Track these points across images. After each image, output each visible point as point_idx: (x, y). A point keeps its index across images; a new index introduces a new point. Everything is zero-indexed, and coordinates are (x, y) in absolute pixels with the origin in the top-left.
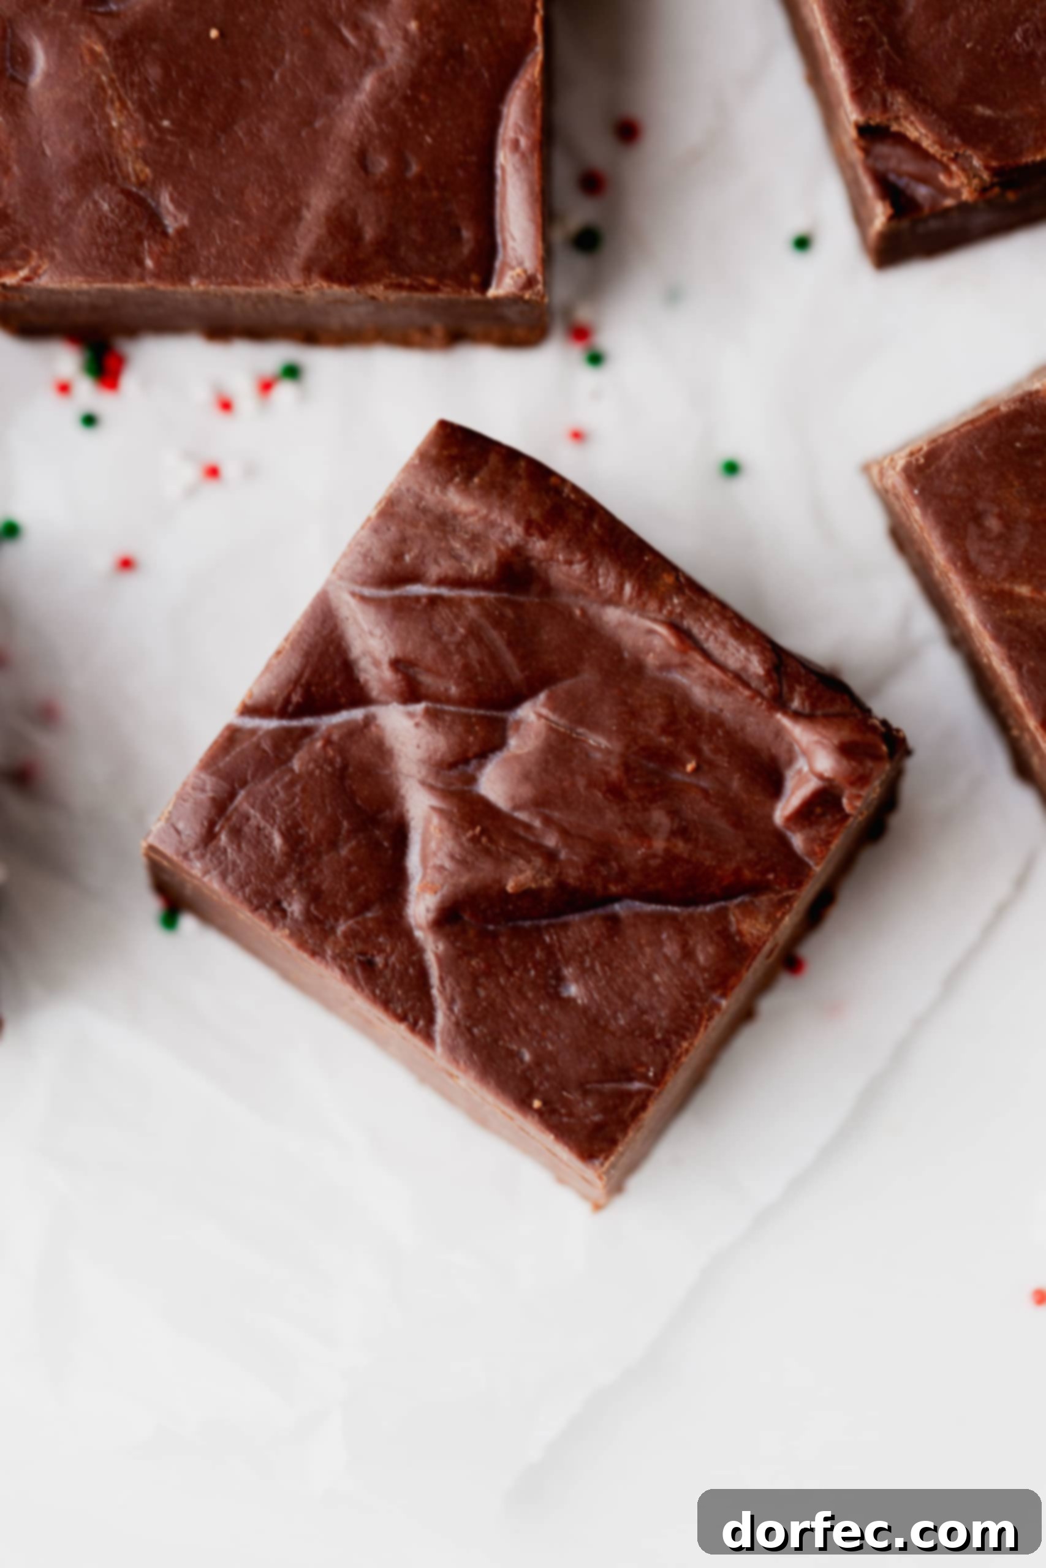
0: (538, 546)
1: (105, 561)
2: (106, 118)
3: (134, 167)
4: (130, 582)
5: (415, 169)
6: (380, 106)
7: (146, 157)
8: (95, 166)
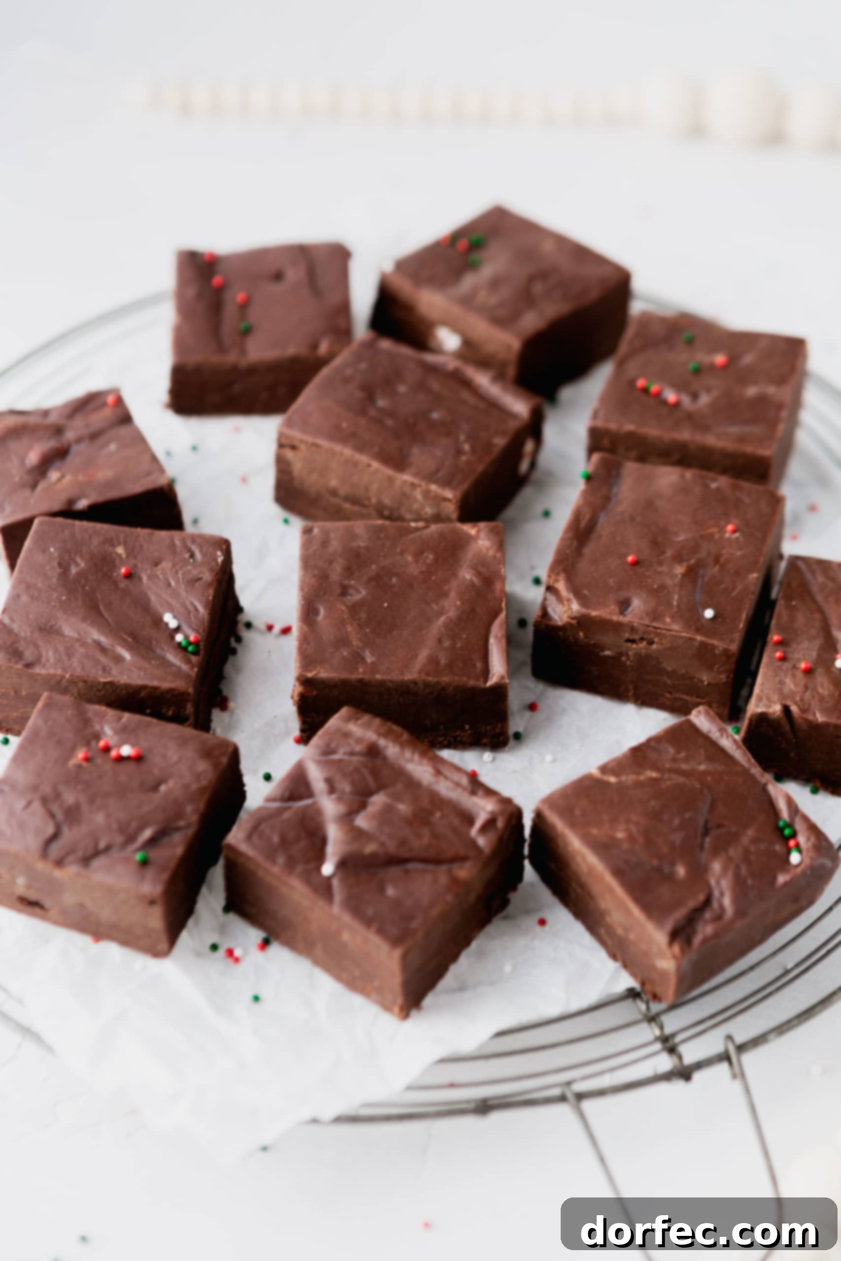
0: (382, 742)
2: (345, 628)
3: (356, 642)
7: (360, 640)
8: (342, 641)
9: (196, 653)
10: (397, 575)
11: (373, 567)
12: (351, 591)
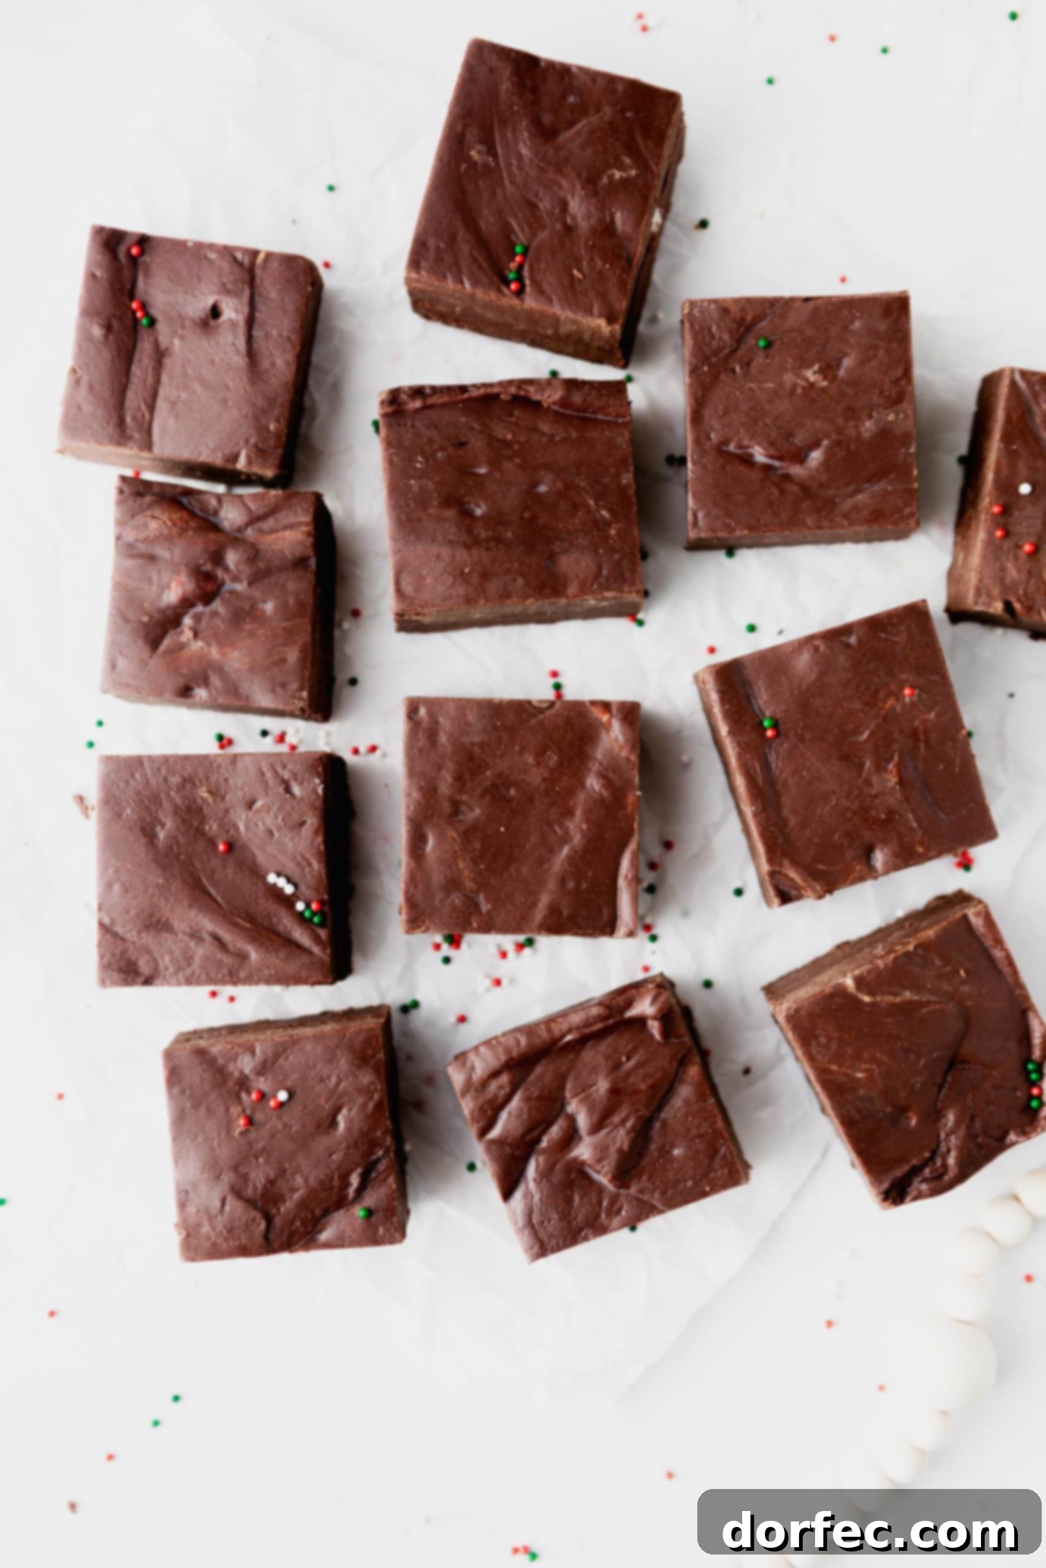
1: (452, 1019)
2: (457, 865)
3: (469, 884)
4: (464, 1027)
5: (584, 886)
6: (570, 859)
7: (474, 881)
8: (453, 884)
9: (322, 925)
10: (516, 784)
11: (488, 773)
12: (463, 808)
